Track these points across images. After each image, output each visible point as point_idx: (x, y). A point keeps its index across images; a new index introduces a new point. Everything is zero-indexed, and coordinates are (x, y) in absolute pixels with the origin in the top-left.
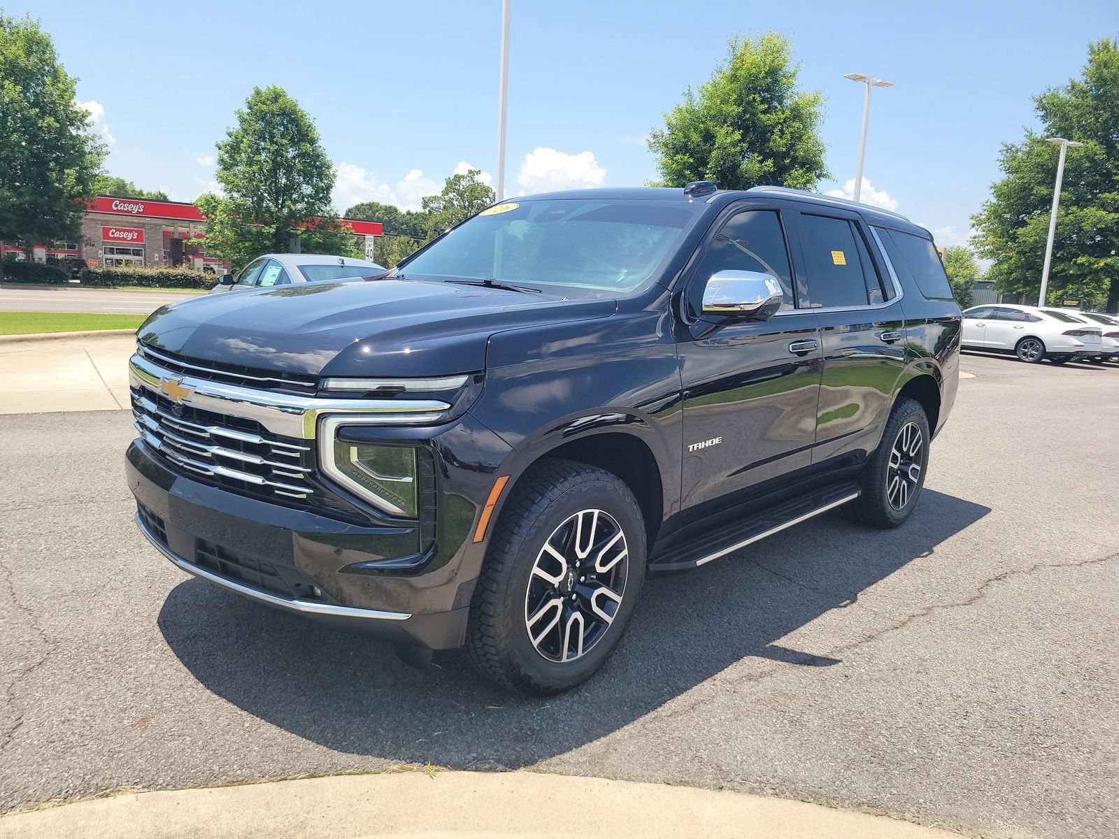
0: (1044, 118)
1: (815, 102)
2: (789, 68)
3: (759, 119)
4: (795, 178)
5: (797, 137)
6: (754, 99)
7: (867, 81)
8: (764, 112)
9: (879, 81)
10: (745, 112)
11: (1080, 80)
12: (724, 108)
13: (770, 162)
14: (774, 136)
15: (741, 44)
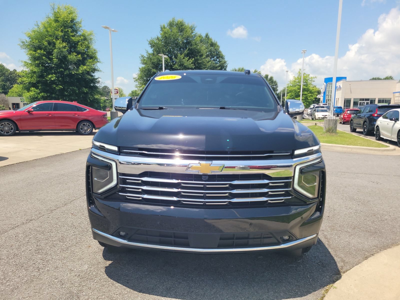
0: (152, 47)
1: (91, 34)
2: (78, 20)
3: (71, 39)
4: (90, 62)
5: (88, 47)
6: (68, 31)
7: (109, 29)
8: (73, 36)
9: (113, 30)
10: (65, 35)
11: (160, 36)
12: (56, 32)
13: (80, 56)
14: (79, 46)
15: (56, 7)
